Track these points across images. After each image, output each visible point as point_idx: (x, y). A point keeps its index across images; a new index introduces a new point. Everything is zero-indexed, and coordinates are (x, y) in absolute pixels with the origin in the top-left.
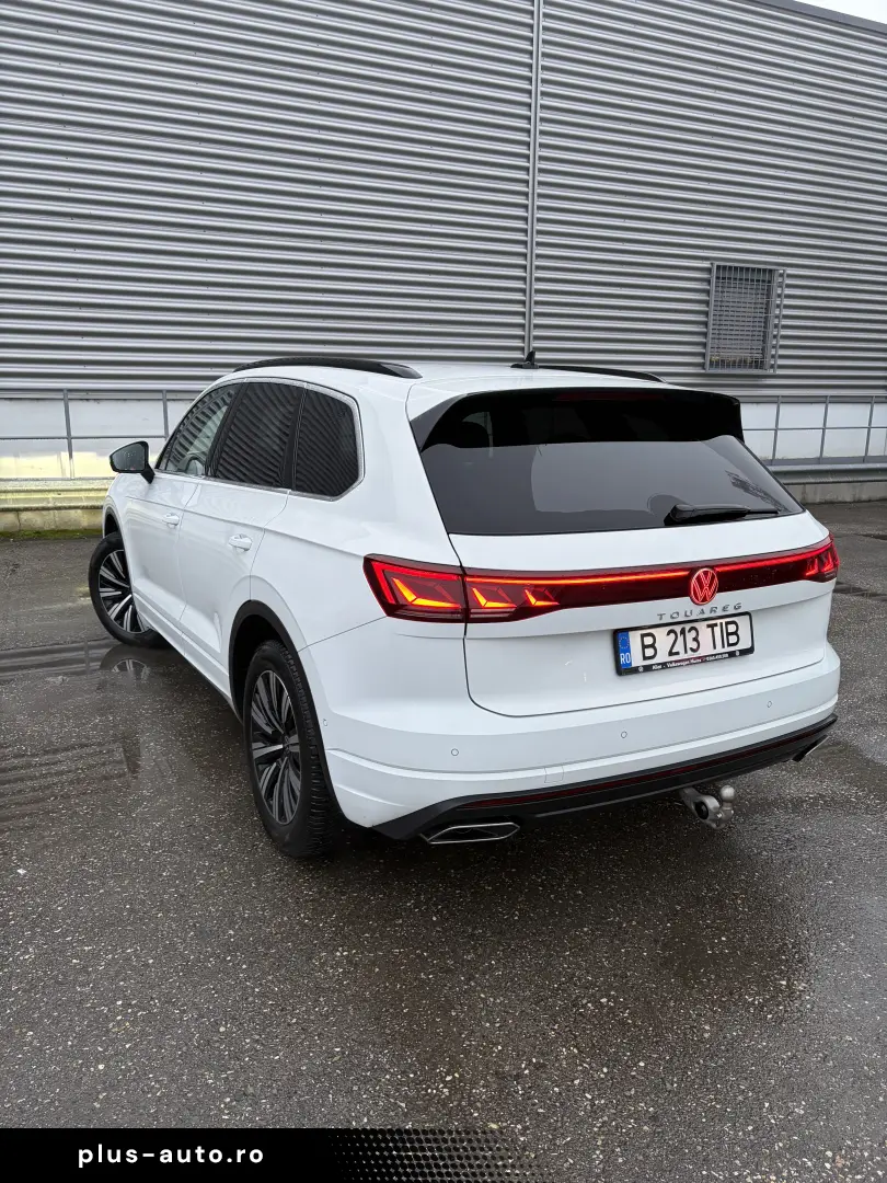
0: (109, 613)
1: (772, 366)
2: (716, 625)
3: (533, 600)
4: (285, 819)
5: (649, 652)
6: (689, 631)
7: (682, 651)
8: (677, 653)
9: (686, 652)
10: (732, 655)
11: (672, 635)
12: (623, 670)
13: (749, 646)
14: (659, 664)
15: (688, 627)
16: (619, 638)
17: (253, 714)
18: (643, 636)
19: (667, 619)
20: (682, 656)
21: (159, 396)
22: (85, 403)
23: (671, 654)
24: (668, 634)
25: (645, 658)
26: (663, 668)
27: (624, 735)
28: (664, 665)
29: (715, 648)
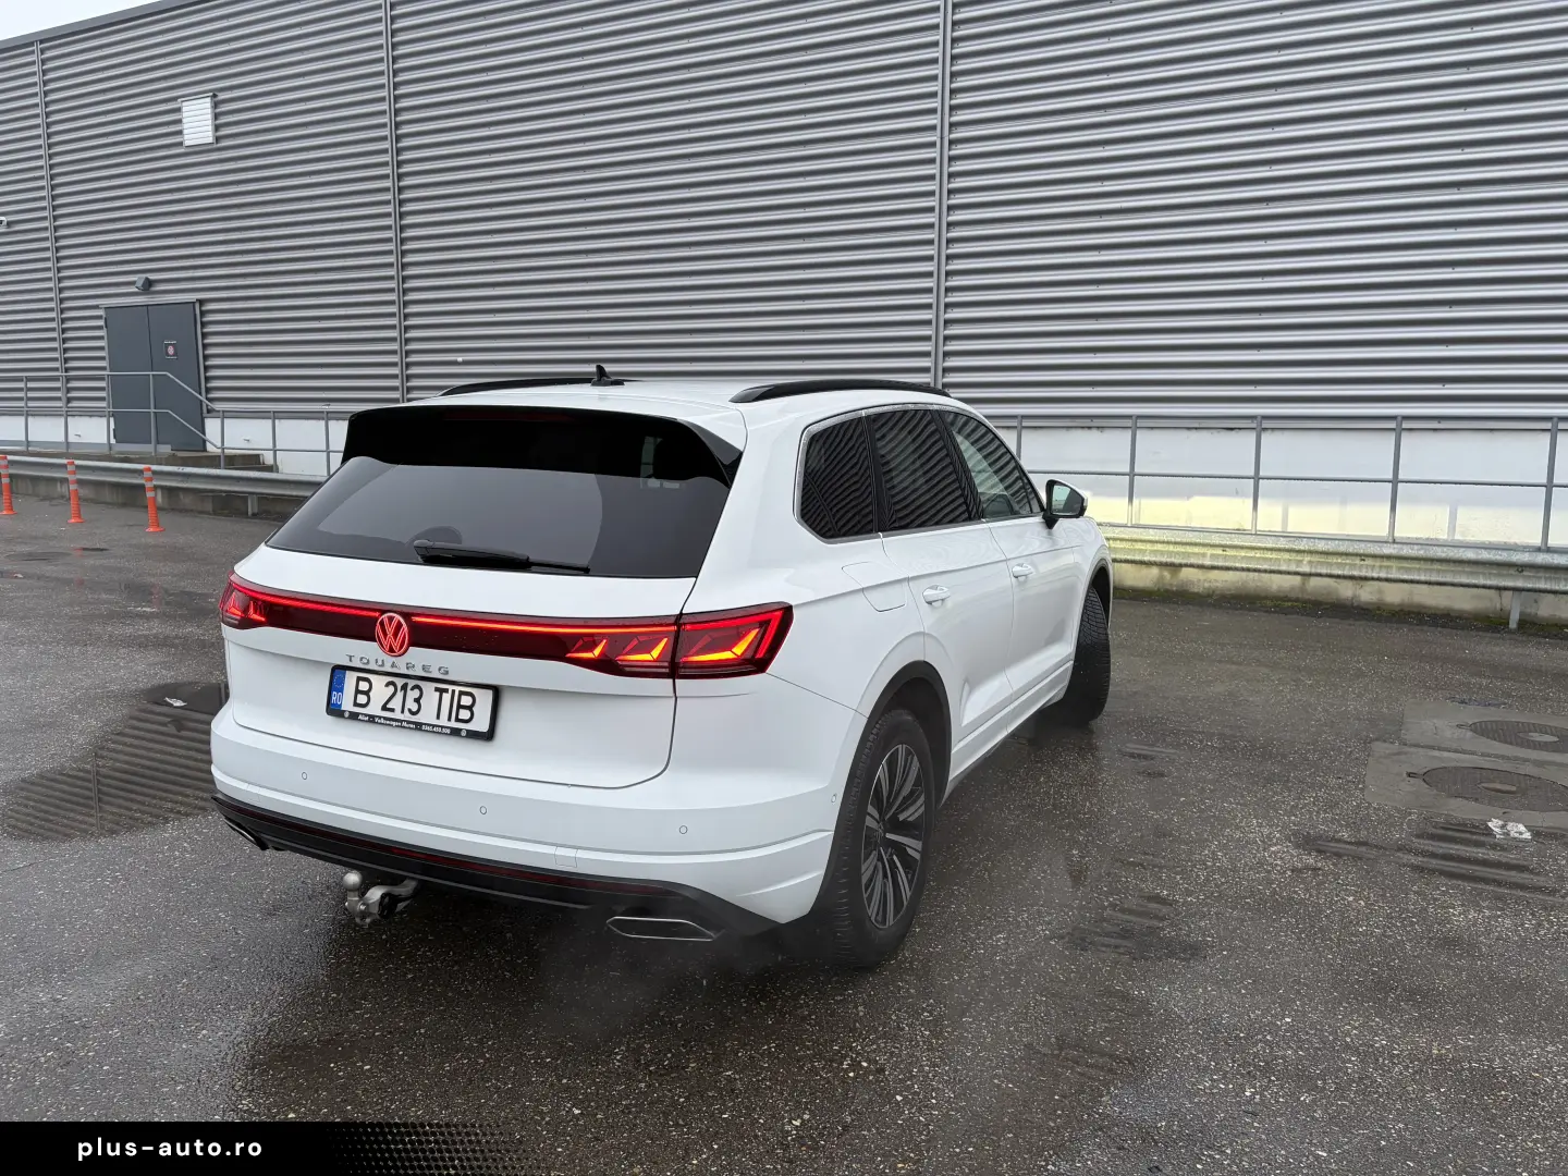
2: (446, 691)
3: (251, 612)
5: (360, 699)
6: (412, 689)
7: (398, 708)
8: (392, 710)
9: (403, 712)
10: (455, 732)
11: (391, 688)
12: (334, 710)
13: (484, 729)
14: (366, 715)
15: (412, 683)
16: (338, 672)
18: (359, 679)
20: (397, 715)
23: (384, 708)
24: (388, 685)
25: (356, 704)
26: (369, 721)
27: (304, 776)
28: (372, 719)
29: (438, 717)
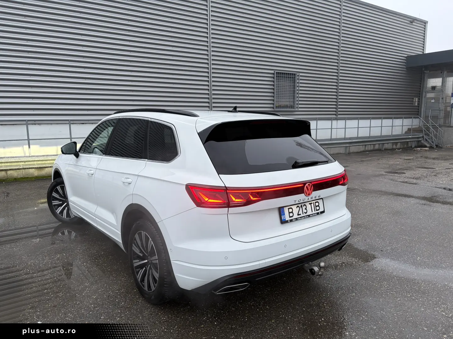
0: (57, 211)
1: (297, 108)
2: (312, 203)
3: (252, 198)
4: (151, 290)
5: (291, 215)
6: (303, 206)
7: (301, 213)
8: (300, 214)
9: (303, 214)
10: (318, 214)
11: (298, 208)
12: (283, 222)
13: (323, 210)
14: (294, 219)
15: (303, 204)
16: (281, 210)
17: (133, 248)
18: (289, 209)
19: (297, 202)
20: (302, 215)
21: (68, 122)
22: (34, 125)
23: (298, 215)
24: (297, 208)
25: (290, 217)
26: (296, 220)
27: (285, 246)
28: (296, 219)
29: (312, 212)
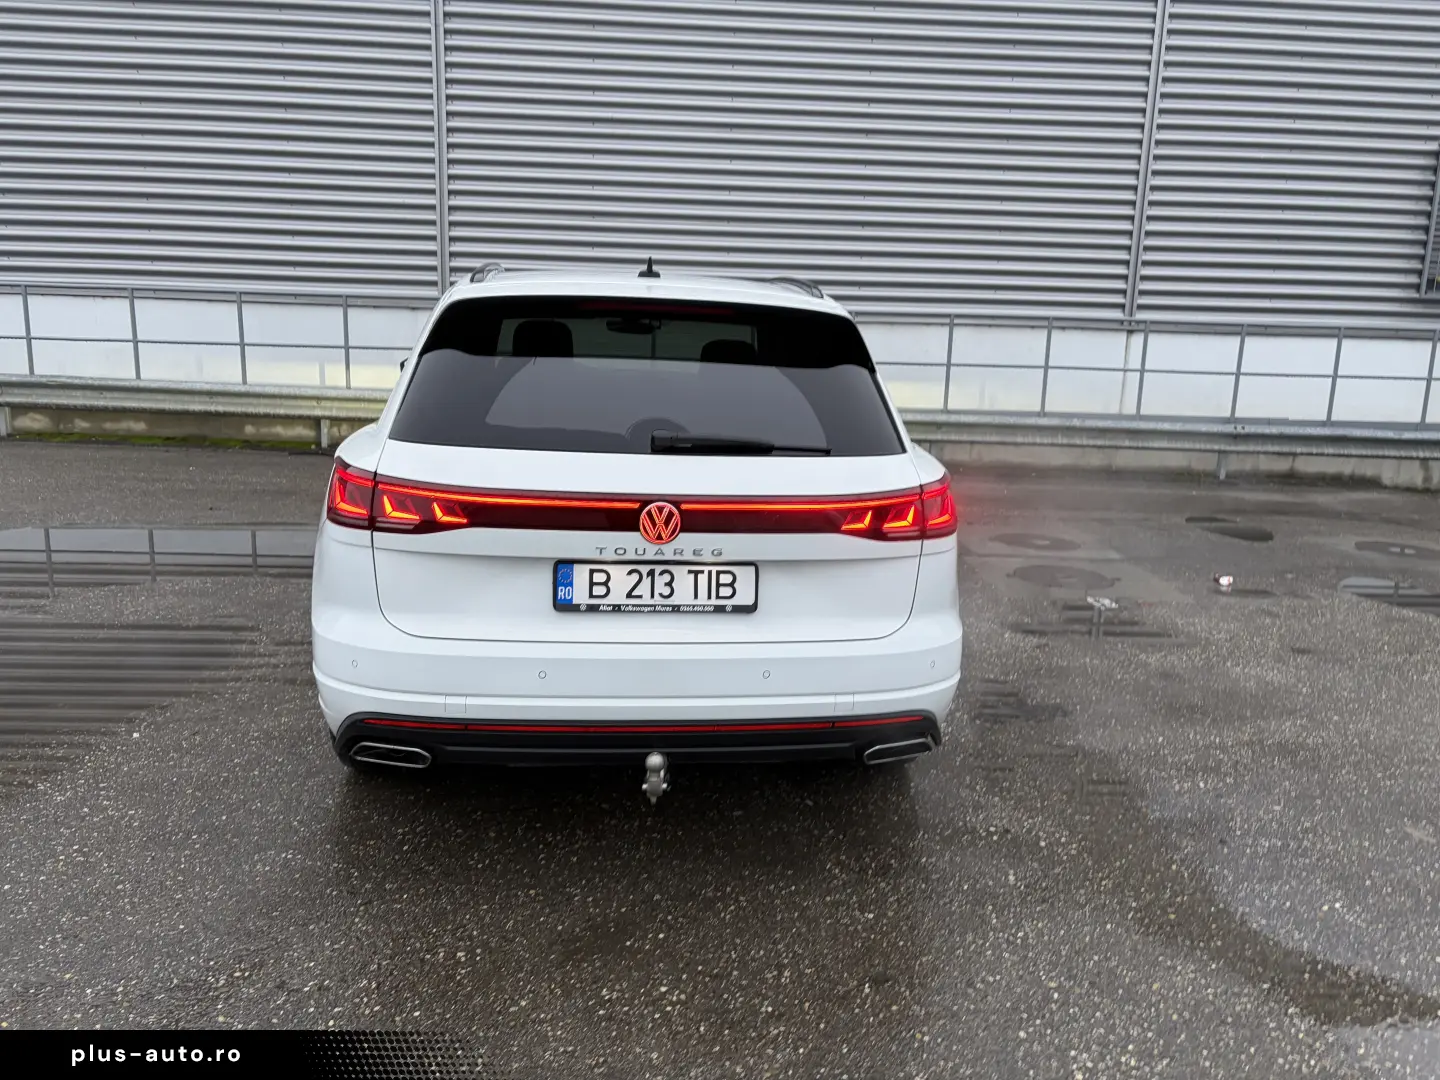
2: (702, 572)
3: (439, 513)
5: (598, 590)
6: (661, 573)
7: (646, 595)
8: (640, 597)
9: (652, 596)
10: (720, 609)
11: (635, 577)
12: (564, 606)
13: (750, 602)
14: (609, 605)
15: (658, 569)
16: (562, 569)
18: (592, 572)
19: (631, 556)
20: (647, 600)
24: (630, 573)
25: (591, 596)
26: (614, 611)
27: (542, 675)
28: (617, 609)
29: (696, 596)
